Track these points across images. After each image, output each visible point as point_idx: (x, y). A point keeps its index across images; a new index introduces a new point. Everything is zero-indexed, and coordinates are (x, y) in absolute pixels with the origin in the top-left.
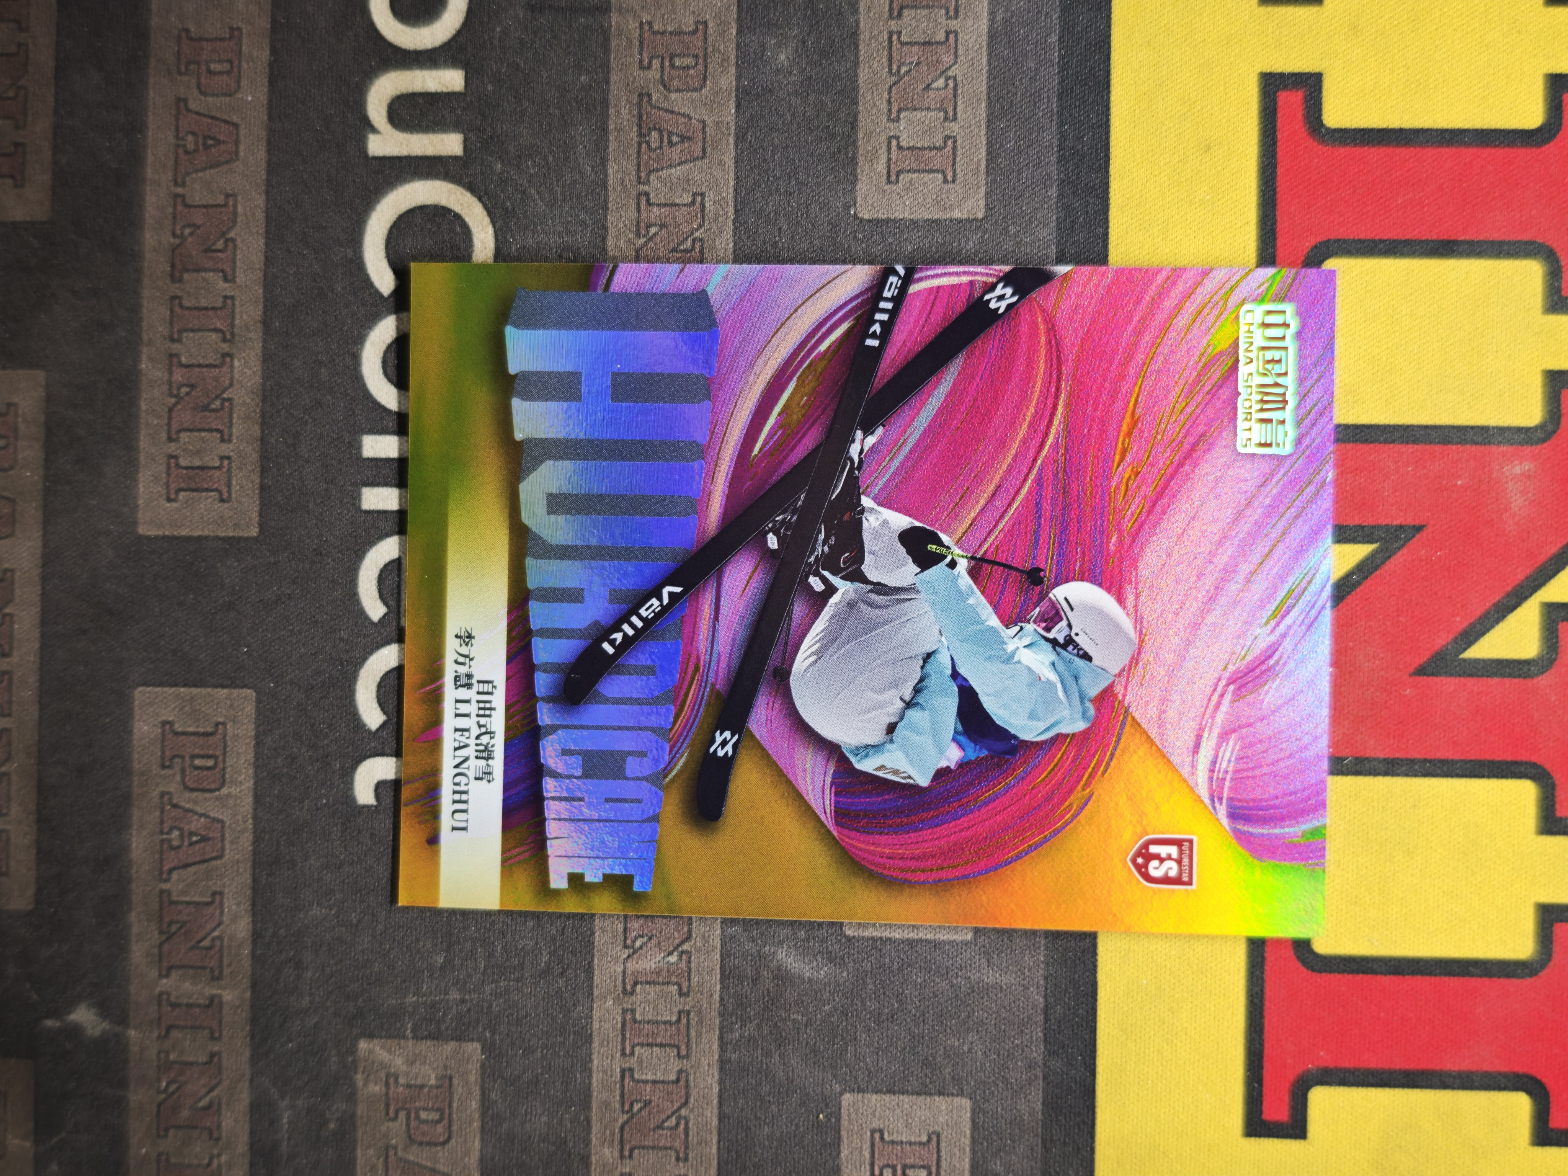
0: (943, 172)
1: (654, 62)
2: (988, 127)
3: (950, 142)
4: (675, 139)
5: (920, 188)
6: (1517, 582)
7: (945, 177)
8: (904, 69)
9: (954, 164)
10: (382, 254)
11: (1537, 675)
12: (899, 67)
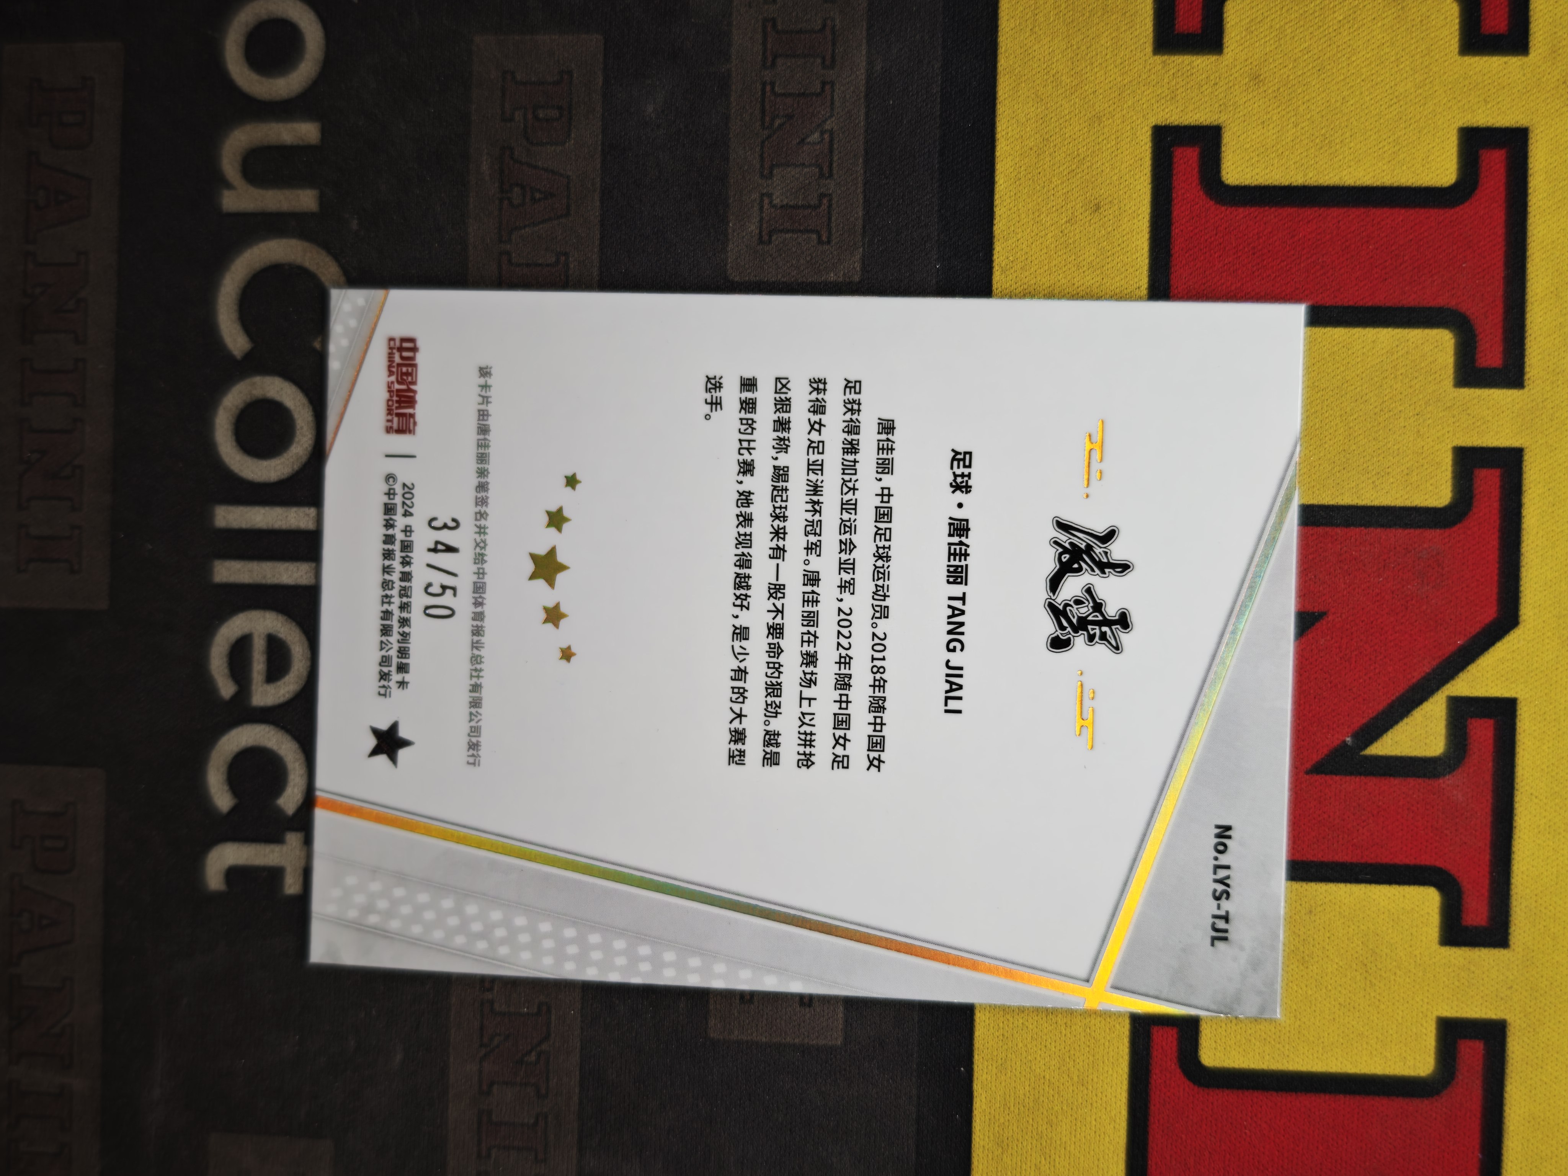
0: (818, 233)
1: (517, 113)
2: (865, 184)
3: (825, 201)
4: (538, 196)
5: (794, 249)
6: (1423, 674)
7: (820, 237)
8: (778, 122)
9: (829, 225)
10: (234, 315)
11: (1444, 775)
12: (773, 120)
